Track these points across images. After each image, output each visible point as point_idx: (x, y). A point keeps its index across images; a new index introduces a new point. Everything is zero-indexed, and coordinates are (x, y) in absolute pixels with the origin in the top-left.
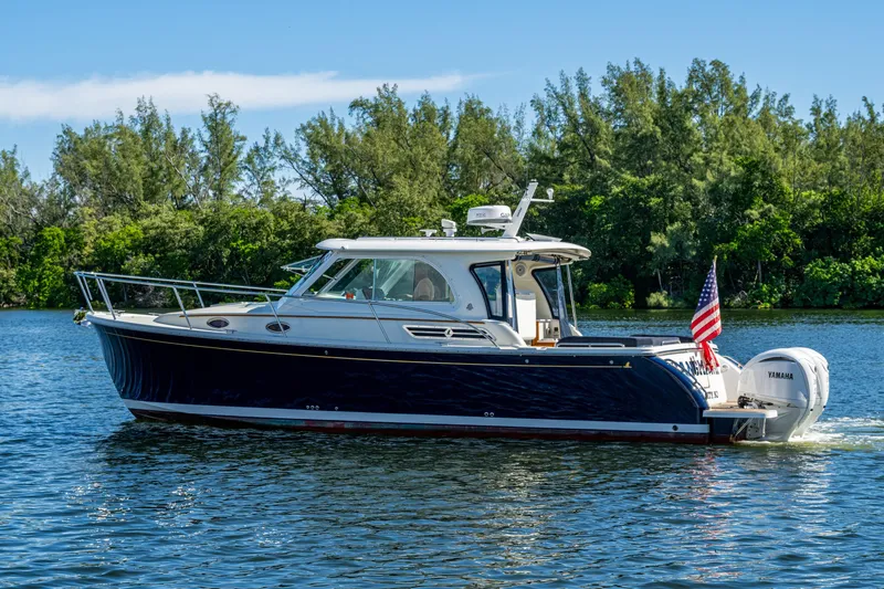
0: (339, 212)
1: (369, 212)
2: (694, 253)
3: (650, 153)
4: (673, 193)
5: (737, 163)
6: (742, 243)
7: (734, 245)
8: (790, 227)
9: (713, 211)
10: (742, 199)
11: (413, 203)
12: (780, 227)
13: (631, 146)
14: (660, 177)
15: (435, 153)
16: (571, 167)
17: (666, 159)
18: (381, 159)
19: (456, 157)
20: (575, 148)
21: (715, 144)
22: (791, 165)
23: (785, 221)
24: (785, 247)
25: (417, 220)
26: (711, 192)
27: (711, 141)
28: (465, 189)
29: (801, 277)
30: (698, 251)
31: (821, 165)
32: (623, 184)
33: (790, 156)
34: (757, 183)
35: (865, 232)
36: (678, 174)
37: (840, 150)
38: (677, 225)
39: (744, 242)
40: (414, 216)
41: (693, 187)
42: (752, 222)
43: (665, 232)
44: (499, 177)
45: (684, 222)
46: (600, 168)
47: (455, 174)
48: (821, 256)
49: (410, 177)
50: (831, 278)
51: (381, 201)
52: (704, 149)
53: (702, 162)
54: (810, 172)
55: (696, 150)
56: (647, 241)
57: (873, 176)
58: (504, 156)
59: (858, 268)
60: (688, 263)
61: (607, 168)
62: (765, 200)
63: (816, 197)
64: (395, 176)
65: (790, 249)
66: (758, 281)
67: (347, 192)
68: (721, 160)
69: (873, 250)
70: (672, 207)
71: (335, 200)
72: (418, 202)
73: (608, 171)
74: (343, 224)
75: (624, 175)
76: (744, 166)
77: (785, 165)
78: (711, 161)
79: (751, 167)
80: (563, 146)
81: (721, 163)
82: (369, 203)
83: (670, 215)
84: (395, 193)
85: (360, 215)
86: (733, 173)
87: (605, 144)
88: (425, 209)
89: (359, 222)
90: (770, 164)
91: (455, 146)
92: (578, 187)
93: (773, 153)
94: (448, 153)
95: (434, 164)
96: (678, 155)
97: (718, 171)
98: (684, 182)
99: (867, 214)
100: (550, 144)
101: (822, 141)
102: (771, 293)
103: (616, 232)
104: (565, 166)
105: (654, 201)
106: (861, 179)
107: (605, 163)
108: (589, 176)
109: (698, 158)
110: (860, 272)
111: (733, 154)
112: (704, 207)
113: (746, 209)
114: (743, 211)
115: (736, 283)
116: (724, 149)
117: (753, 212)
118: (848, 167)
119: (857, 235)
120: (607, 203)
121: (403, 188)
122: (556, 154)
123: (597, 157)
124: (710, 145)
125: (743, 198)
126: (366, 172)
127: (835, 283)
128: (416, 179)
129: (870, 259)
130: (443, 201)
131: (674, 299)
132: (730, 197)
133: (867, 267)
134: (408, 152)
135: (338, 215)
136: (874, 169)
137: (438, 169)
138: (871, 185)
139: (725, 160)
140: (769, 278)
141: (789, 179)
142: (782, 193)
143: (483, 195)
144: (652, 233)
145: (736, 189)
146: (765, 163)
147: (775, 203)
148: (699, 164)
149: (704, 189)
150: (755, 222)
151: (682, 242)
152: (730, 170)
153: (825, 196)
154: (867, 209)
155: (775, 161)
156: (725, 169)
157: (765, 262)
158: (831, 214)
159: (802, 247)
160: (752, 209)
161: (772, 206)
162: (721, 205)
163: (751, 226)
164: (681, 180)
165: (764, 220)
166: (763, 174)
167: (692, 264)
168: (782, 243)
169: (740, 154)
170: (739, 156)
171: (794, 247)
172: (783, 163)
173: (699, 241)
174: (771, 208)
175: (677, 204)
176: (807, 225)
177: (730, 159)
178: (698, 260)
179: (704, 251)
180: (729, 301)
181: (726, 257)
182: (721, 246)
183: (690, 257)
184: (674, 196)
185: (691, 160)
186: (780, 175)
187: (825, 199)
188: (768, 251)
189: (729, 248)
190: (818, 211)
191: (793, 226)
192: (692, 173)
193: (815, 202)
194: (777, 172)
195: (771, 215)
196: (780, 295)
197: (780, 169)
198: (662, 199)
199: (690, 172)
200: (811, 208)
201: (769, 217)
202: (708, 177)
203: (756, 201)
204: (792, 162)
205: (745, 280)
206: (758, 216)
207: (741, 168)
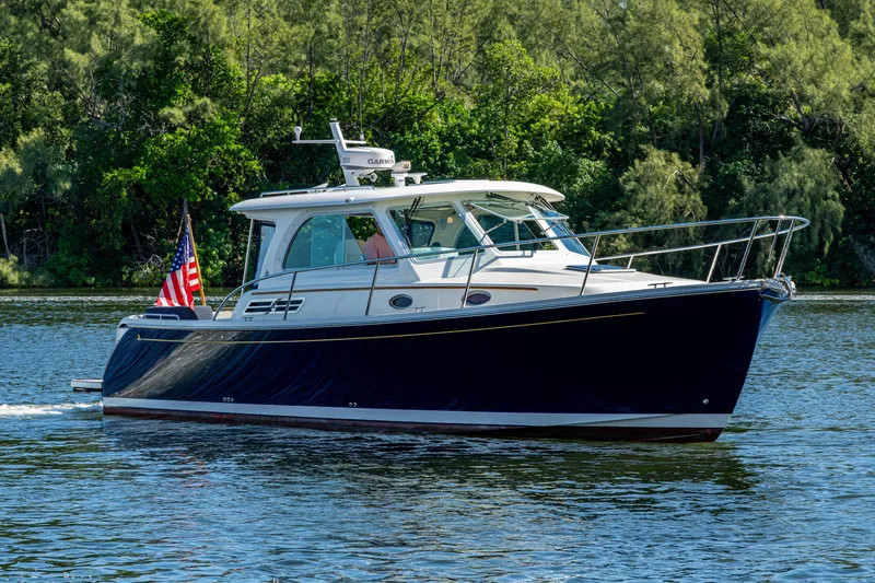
2: (68, 186)
4: (29, 74)
5: (147, 22)
6: (154, 168)
7: (141, 172)
8: (238, 141)
9: (102, 107)
10: (154, 87)
12: (222, 139)
14: (5, 44)
17: (18, 12)
22: (243, 28)
23: (231, 129)
24: (231, 176)
26: (99, 73)
30: (74, 182)
31: (296, 29)
33: (241, 12)
34: (181, 59)
36: (39, 39)
38: (37, 134)
39: (158, 166)
41: (66, 64)
42: (172, 130)
43: (14, 145)
45: (49, 128)
53: (82, 18)
54: (276, 40)
57: (386, 50)
60: (56, 205)
62: (195, 90)
63: (285, 85)
68: (117, 16)
70: (28, 100)
76: (159, 28)
77: (232, 29)
78: (99, 17)
79: (171, 30)
81: (118, 21)
86: (138, 41)
90: (205, 25)
96: (38, 6)
97: (113, 36)
98: (49, 54)
99: (376, 117)
106: (365, 54)
109: (75, 12)
111: (139, 7)
112: (86, 101)
113: (162, 106)
114: (156, 110)
115: (143, 240)
117: (175, 111)
118: (342, 34)
125: (157, 86)
131: (31, 270)
132: (133, 84)
136: (389, 37)
138: (383, 66)
139: (125, 16)
141: (238, 52)
142: (227, 78)
145: (144, 70)
146: (197, 23)
147: (214, 96)
148: (77, 22)
149: (86, 69)
150: (179, 130)
151: (46, 165)
152: (133, 35)
153: (302, 83)
154: (376, 107)
155: (215, 20)
156: (125, 32)
157: (195, 203)
158: (313, 116)
159: (262, 175)
160: (172, 106)
161: (208, 101)
162: (118, 98)
163: (171, 137)
164: (44, 51)
165: (194, 127)
166: (192, 42)
167: (64, 204)
168: (226, 168)
169: (153, 6)
170: (150, 9)
171: (246, 176)
172: (229, 24)
173: (76, 164)
174: (206, 105)
175: (36, 95)
176: (270, 136)
177: (133, 14)
178: (75, 198)
179: (87, 182)
180: (131, 274)
181: (125, 193)
182: (116, 173)
183: (60, 194)
184: (32, 80)
185: (62, 16)
186: (223, 45)
187: (303, 90)
188: (201, 183)
189: (130, 177)
190: (290, 111)
191: (245, 139)
192: (65, 38)
193: (285, 94)
194: (218, 39)
195: (205, 117)
196: (221, 263)
197: (223, 35)
198: (8, 85)
199: (61, 38)
200: (278, 105)
201: (203, 121)
202: (93, 46)
203: (180, 92)
204: (245, 22)
205: (160, 236)
206: (184, 119)
207: (153, 32)
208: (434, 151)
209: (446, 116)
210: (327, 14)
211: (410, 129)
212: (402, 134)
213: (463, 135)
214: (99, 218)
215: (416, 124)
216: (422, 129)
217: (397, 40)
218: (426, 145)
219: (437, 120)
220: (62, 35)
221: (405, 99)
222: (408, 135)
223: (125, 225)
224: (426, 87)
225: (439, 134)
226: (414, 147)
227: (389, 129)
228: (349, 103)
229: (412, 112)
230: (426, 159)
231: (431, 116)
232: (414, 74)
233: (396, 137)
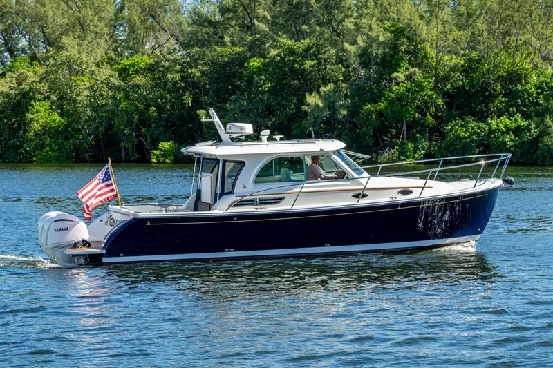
0: (10, 71)
1: (41, 70)
2: (345, 112)
3: (305, 19)
4: (326, 56)
5: (385, 29)
6: (389, 104)
7: (382, 106)
8: (431, 90)
9: (362, 72)
10: (389, 63)
11: (82, 63)
12: (423, 88)
13: (287, 12)
14: (314, 40)
15: (103, 14)
16: (232, 29)
17: (320, 24)
18: (51, 20)
19: (123, 19)
20: (236, 12)
21: (365, 11)
22: (434, 32)
23: (428, 84)
24: (428, 108)
25: (85, 79)
26: (361, 56)
27: (362, 7)
28: (131, 49)
29: (443, 135)
30: (348, 110)
31: (461, 32)
32: (280, 47)
33: (434, 24)
34: (403, 48)
35: (500, 94)
36: (331, 38)
37: (478, 17)
38: (330, 86)
39: (391, 102)
40: (82, 75)
41: (343, 50)
42: (398, 84)
43: (318, 92)
44: (163, 37)
45: (336, 83)
46: (259, 33)
47: (122, 34)
48: (461, 116)
49: (79, 37)
50: (469, 136)
51: (51, 60)
52: (355, 15)
53: (353, 27)
54: (451, 38)
55: (347, 16)
56: (302, 101)
57: (508, 43)
58: (168, 19)
59: (494, 127)
60: (339, 122)
61: (265, 32)
62: (410, 64)
63: (458, 61)
64: (64, 37)
65: (433, 109)
66: (403, 138)
67: (18, 50)
68: (370, 26)
69: (507, 110)
70: (325, 69)
71: (6, 57)
72: (87, 62)
73: (266, 35)
74: (14, 82)
75: (280, 39)
76: (392, 32)
77: (428, 33)
78: (361, 27)
79: (398, 33)
80: (224, 10)
81: (371, 28)
82: (39, 62)
83: (323, 77)
84: (65, 53)
85: (31, 74)
86: (381, 39)
87: (264, 8)
88: (93, 69)
89: (29, 80)
90: (415, 31)
91: (122, 9)
92: (238, 49)
93: (417, 20)
94: (116, 15)
95: (100, 25)
96: (331, 21)
97: (368, 36)
98: (336, 45)
99: (502, 77)
100: (212, 8)
101: (463, 10)
102: (416, 148)
103: (272, 92)
104: (225, 29)
105: (308, 64)
106: (497, 46)
107: (263, 27)
108: (249, 38)
109: (349, 24)
110: (495, 131)
111: (382, 21)
112: (354, 69)
113: (393, 72)
114: (390, 74)
115: (383, 140)
116: (373, 16)
117: (400, 75)
118: (485, 35)
119: (493, 96)
120: (264, 65)
121: (72, 48)
122: (218, 17)
123: (255, 21)
124: (360, 12)
125: (390, 62)
126: (37, 31)
127: (472, 141)
128: (84, 39)
129: (504, 119)
130: (111, 61)
132: (379, 61)
133: (502, 126)
134: (77, 14)
135: (10, 74)
136: (509, 35)
137: (106, 30)
138: (506, 51)
139: (374, 26)
140: (414, 135)
141: (432, 44)
142: (426, 57)
143: (149, 55)
144: (307, 94)
145: (384, 53)
146: (410, 30)
147: (419, 66)
148: (350, 30)
149: (355, 53)
150: (401, 84)
151: (335, 102)
152: (378, 36)
153: (464, 60)
154: (502, 73)
155: (420, 28)
156: (374, 34)
157: (410, 121)
158: (470, 76)
159: (443, 107)
160: (398, 72)
161: (417, 69)
162: (370, 68)
163: (397, 88)
164: (334, 44)
165: (409, 83)
166: (408, 39)
167: (343, 122)
168: (425, 103)
169: (388, 21)
170: (387, 22)
171: (436, 108)
172: (427, 30)
173: (349, 101)
174: (415, 71)
175: (329, 67)
176: (448, 87)
177: (378, 25)
178: (349, 119)
179: (355, 111)
180: (377, 158)
181: (374, 117)
182: (369, 106)
183: (341, 117)
184: (327, 59)
185: (343, 26)
186: (424, 41)
187: (465, 63)
188: (412, 112)
189: (377, 108)
190: (458, 74)
191: (435, 88)
192: (344, 37)
193: (456, 65)
194: (422, 38)
195: (415, 78)
196: (423, 151)
197: (424, 35)
198: (315, 61)
199: (342, 37)
200: (452, 71)
201: (414, 80)
202: (358, 41)
203: (402, 64)
204: (435, 29)
205: (392, 138)
206: (404, 79)
207: (389, 34)
208: (532, 94)
209: (539, 76)
210: (478, 24)
211: (520, 83)
212: (516, 85)
213: (548, 86)
214: (361, 129)
215: (523, 81)
216: (526, 83)
217: (513, 37)
218: (528, 91)
219: (534, 79)
220: (343, 35)
221: (517, 68)
222: (519, 86)
223: (374, 132)
224: (528, 61)
225: (535, 85)
226: (522, 92)
227: (510, 83)
228: (489, 70)
229: (521, 75)
230: (528, 99)
231: (531, 76)
232: (522, 54)
233: (513, 88)
